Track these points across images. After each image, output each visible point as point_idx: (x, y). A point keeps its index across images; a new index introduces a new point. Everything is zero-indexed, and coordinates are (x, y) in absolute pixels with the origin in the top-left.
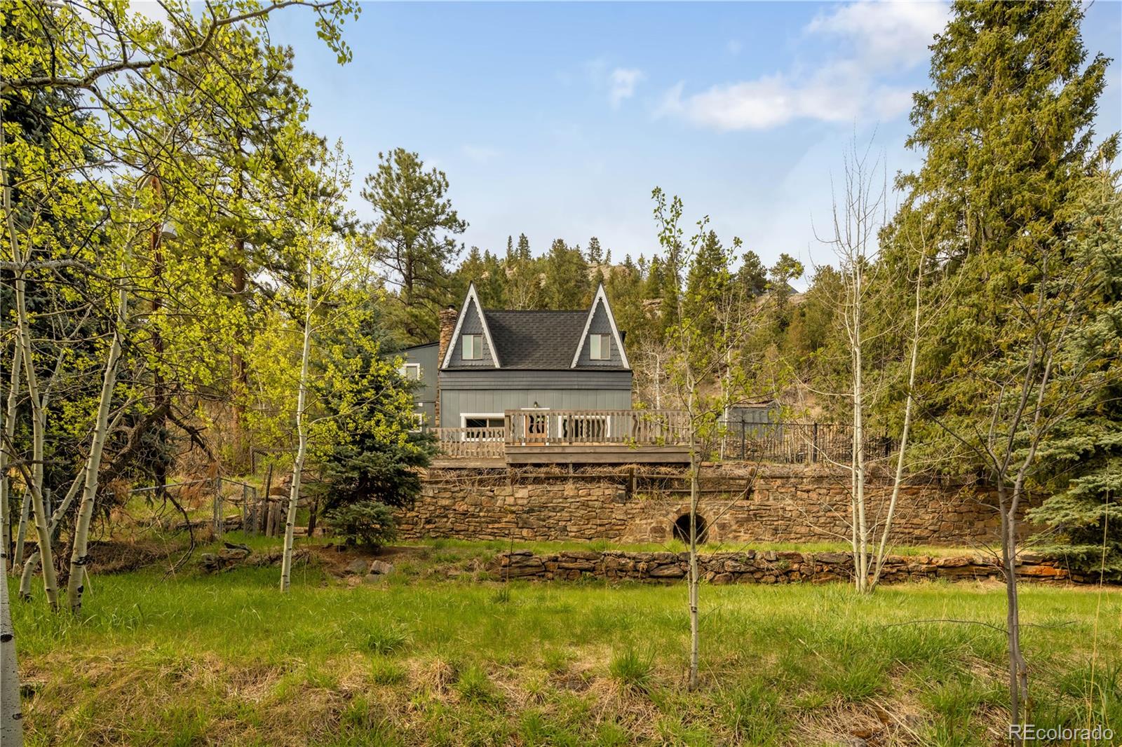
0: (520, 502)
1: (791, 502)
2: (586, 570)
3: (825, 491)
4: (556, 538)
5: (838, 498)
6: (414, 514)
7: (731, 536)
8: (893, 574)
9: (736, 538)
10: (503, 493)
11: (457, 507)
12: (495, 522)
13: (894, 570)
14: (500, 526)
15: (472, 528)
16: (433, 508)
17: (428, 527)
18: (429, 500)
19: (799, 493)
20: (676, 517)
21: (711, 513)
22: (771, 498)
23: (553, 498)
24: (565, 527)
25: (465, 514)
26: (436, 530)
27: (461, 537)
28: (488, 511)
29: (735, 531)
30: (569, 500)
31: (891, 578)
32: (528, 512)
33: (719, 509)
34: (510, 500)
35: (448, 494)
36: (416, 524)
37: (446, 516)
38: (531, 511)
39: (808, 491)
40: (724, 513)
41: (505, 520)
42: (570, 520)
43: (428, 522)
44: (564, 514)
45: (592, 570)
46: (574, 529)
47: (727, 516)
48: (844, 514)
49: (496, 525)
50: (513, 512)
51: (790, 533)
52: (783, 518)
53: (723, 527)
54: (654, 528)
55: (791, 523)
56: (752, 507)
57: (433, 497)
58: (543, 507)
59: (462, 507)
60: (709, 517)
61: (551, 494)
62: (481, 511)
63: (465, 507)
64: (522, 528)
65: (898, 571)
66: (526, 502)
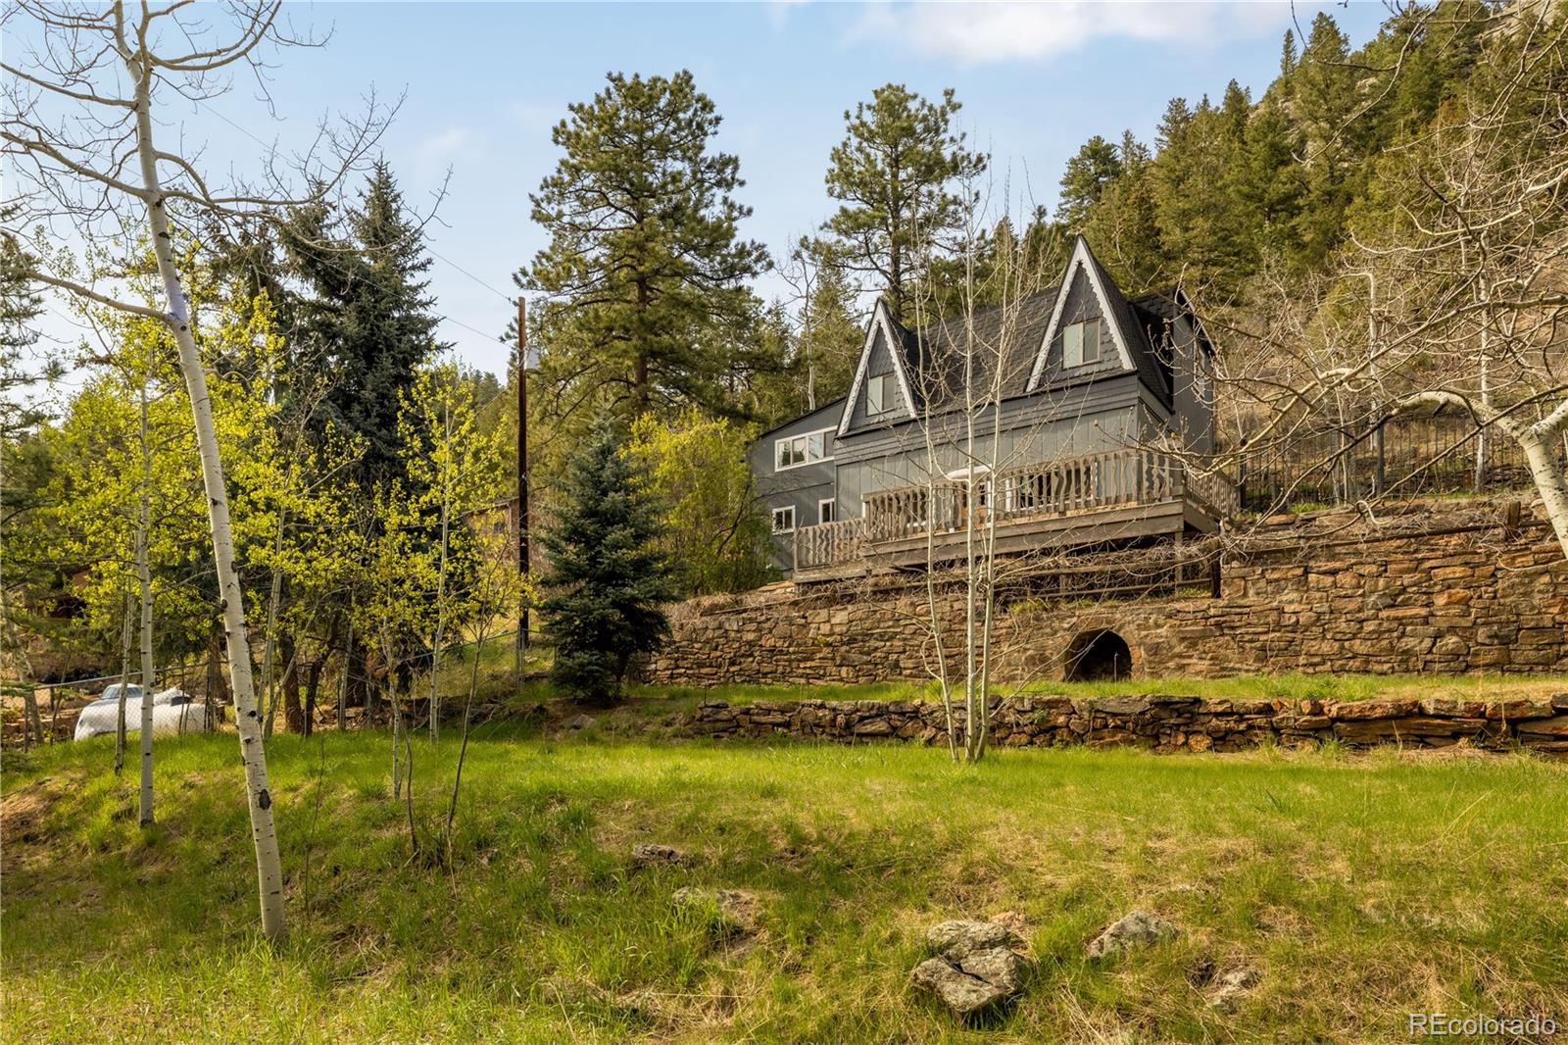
0: (837, 629)
1: (1294, 596)
2: (779, 725)
3: (1374, 568)
4: (885, 678)
5: (1407, 579)
6: (719, 653)
7: (1171, 664)
8: (1241, 732)
9: (1181, 668)
10: (817, 620)
11: (763, 642)
12: (806, 660)
13: (1242, 727)
14: (813, 664)
15: (780, 669)
16: (737, 645)
17: (732, 669)
18: (733, 634)
19: (1312, 577)
20: (1069, 638)
21: (1133, 627)
22: (1251, 592)
23: (879, 621)
24: (896, 664)
25: (772, 650)
26: (740, 673)
27: (769, 681)
28: (798, 645)
29: (1180, 656)
30: (902, 622)
31: (1238, 739)
32: (848, 643)
33: (1146, 619)
34: (825, 629)
35: (753, 627)
36: (719, 666)
37: (751, 655)
38: (852, 640)
39: (1333, 573)
40: (1158, 626)
41: (819, 655)
42: (904, 652)
43: (732, 663)
44: (897, 643)
45: (787, 725)
46: (910, 664)
47: (1163, 631)
48: (1424, 612)
49: (808, 664)
50: (828, 645)
51: (1297, 654)
52: (1278, 626)
53: (1155, 650)
54: (1032, 657)
55: (1299, 636)
56: (1212, 612)
57: (738, 631)
58: (867, 635)
59: (768, 642)
60: (1130, 634)
61: (878, 615)
62: (790, 646)
63: (772, 642)
64: (841, 665)
65: (1251, 727)
66: (845, 629)
